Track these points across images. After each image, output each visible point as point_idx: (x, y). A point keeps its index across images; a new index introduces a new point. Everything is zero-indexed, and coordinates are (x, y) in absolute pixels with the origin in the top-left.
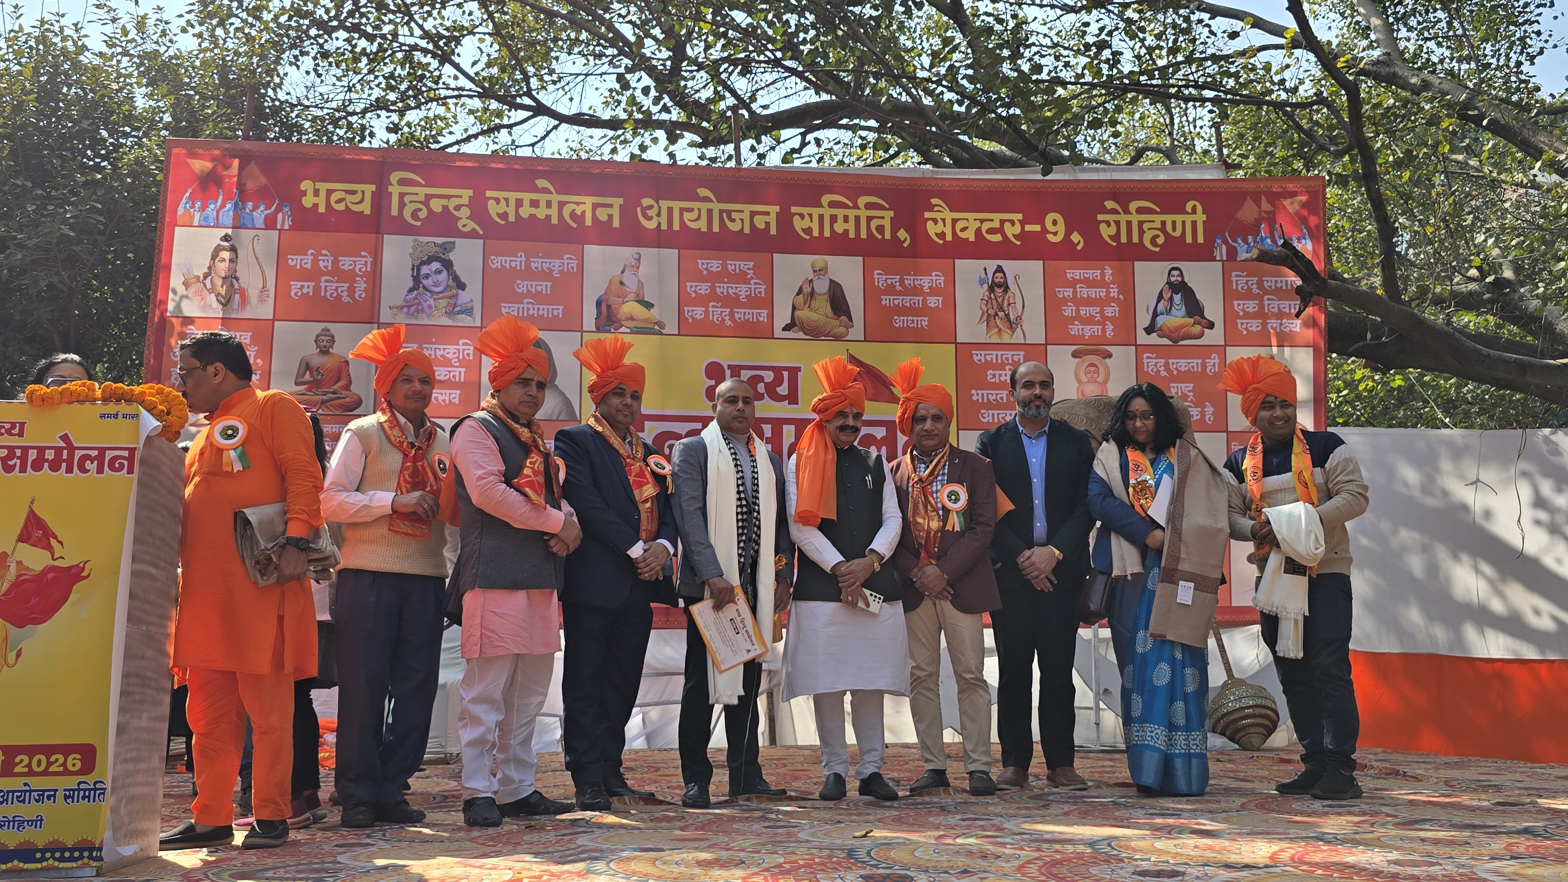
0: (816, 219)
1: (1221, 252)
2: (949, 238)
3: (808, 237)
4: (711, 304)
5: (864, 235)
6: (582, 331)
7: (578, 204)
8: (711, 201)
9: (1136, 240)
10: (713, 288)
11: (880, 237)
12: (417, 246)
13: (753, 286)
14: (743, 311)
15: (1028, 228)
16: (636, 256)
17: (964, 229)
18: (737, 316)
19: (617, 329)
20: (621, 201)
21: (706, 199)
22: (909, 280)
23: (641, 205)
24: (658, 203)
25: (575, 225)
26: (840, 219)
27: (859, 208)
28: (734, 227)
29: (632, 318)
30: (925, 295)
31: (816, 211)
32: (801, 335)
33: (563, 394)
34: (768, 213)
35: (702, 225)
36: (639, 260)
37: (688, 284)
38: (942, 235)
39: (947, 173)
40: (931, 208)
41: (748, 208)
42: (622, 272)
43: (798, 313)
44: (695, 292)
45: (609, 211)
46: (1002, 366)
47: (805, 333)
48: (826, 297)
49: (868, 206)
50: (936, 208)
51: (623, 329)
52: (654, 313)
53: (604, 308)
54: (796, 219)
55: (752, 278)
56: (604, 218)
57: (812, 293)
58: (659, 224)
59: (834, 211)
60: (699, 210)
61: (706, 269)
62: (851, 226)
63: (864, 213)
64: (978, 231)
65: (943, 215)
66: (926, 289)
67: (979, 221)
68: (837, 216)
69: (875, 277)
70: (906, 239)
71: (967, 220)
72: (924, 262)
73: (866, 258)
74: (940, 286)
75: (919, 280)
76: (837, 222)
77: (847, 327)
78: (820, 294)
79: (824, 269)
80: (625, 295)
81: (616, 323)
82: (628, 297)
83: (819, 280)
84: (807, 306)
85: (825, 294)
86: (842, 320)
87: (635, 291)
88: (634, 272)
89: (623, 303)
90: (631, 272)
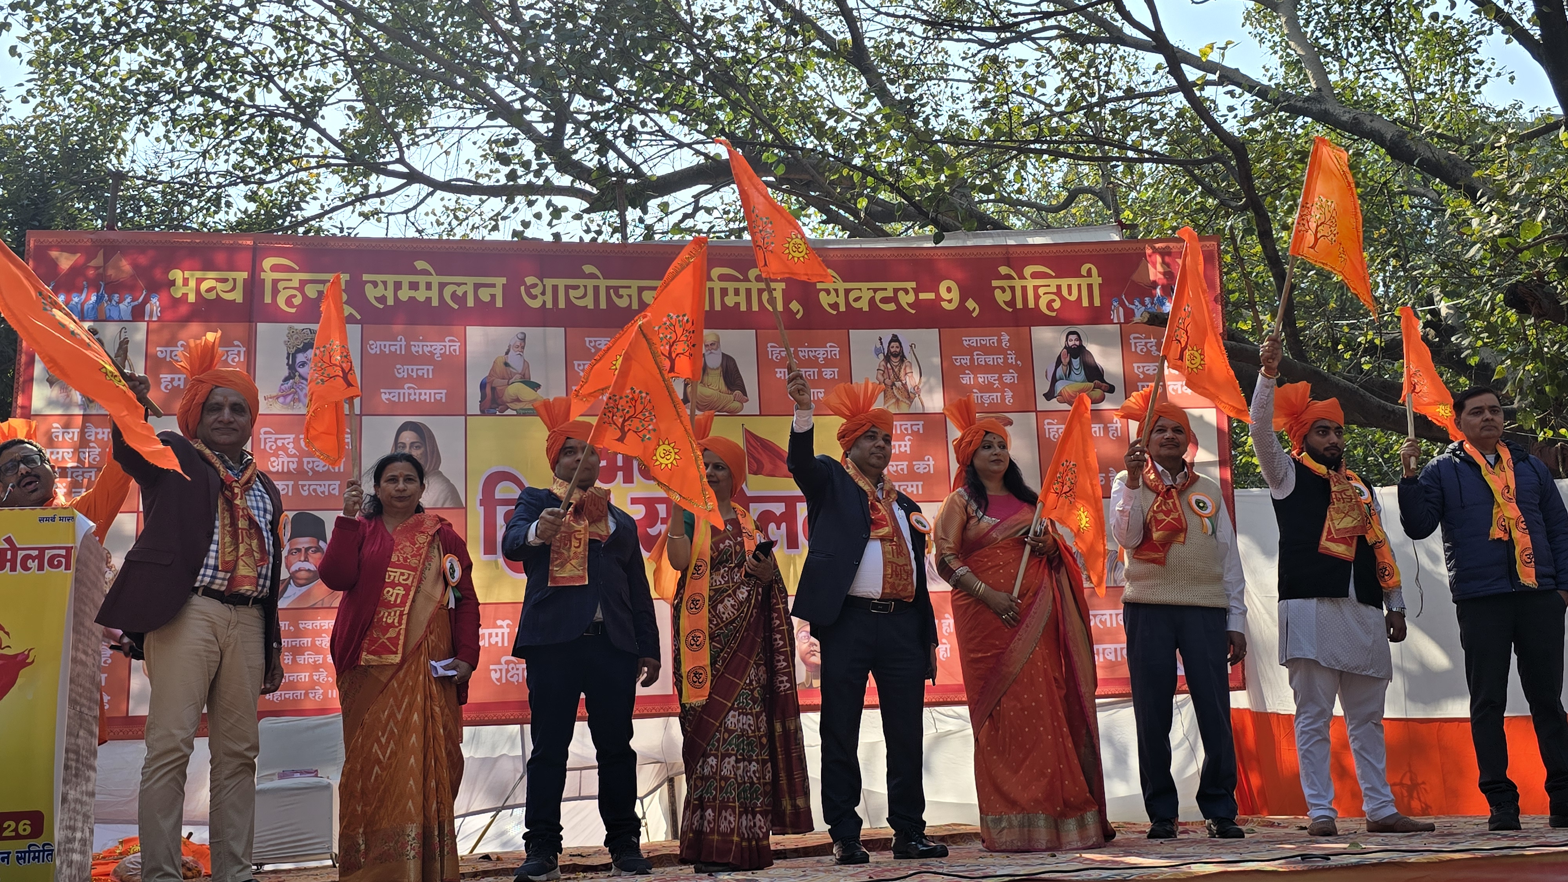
1: (1118, 314)
2: (842, 308)
5: (755, 308)
6: (466, 415)
7: (459, 285)
8: (598, 278)
9: (1031, 304)
11: (770, 309)
12: (292, 333)
15: (923, 296)
16: (520, 336)
17: (857, 299)
19: (502, 411)
20: (504, 280)
21: (592, 276)
22: (803, 352)
23: (524, 284)
24: (543, 282)
25: (456, 307)
26: (731, 292)
27: (750, 281)
28: (622, 303)
29: (518, 400)
30: (820, 367)
33: (447, 481)
35: (588, 302)
36: (524, 340)
37: (576, 363)
38: (835, 306)
39: (839, 243)
41: (635, 284)
42: (507, 353)
44: (582, 371)
45: (492, 291)
47: (699, 409)
48: (719, 372)
49: (759, 278)
51: (509, 412)
52: (541, 394)
53: (488, 390)
56: (486, 298)
57: (705, 368)
58: (544, 302)
59: (724, 284)
60: (585, 287)
61: (594, 347)
62: (742, 299)
63: (754, 286)
64: (872, 301)
65: (835, 286)
66: (821, 361)
67: (872, 291)
68: (727, 289)
69: (768, 349)
70: (798, 311)
71: (860, 290)
72: (818, 334)
73: (758, 331)
74: (835, 358)
75: (813, 352)
76: (727, 295)
77: (742, 402)
78: (714, 369)
79: (717, 344)
80: (511, 376)
81: (502, 405)
82: (514, 379)
83: (712, 355)
84: (700, 382)
85: (718, 369)
86: (736, 395)
87: (520, 372)
88: (519, 353)
89: (509, 385)
90: (516, 352)
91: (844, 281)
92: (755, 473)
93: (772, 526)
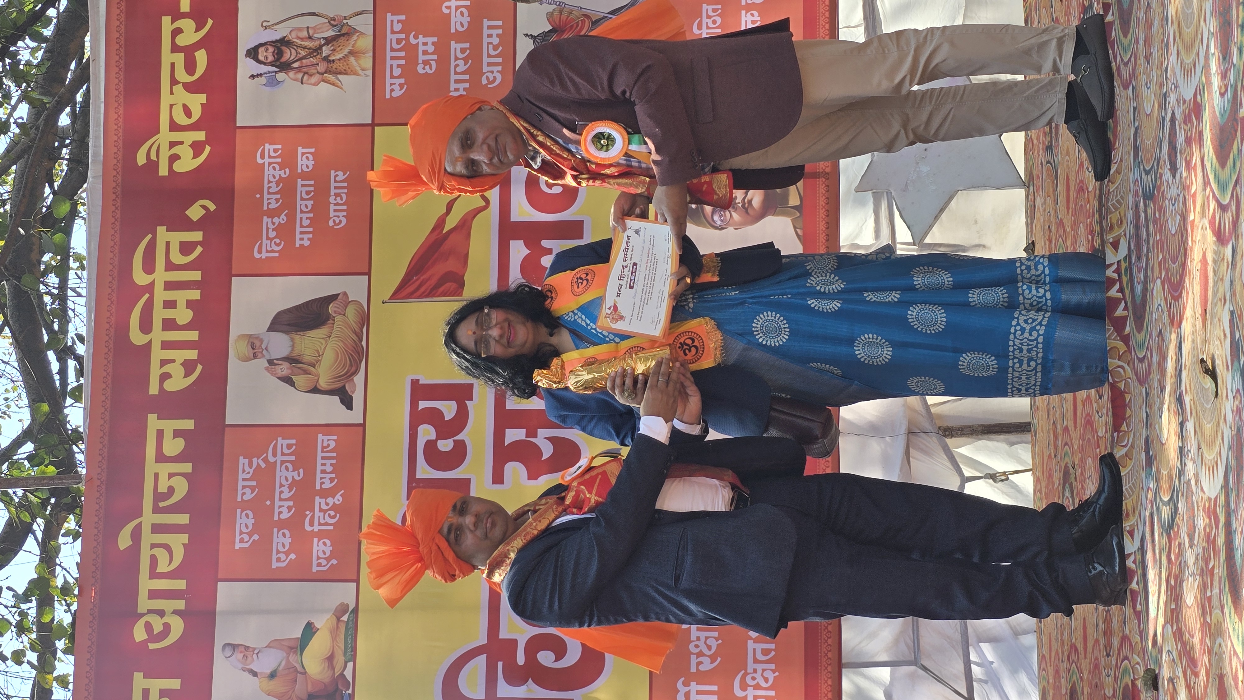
0: (169, 354)
2: (201, 136)
3: (199, 368)
4: (308, 528)
5: (196, 276)
8: (139, 527)
10: (282, 524)
11: (199, 249)
13: (279, 458)
14: (319, 475)
15: (185, 6)
16: (228, 652)
17: (188, 112)
18: (328, 485)
19: (347, 684)
20: (138, 677)
21: (136, 535)
22: (271, 201)
23: (145, 643)
24: (142, 615)
26: (170, 314)
27: (152, 284)
28: (181, 488)
29: (330, 659)
30: (294, 176)
31: (157, 354)
32: (359, 379)
34: (160, 433)
35: (178, 541)
36: (234, 647)
37: (275, 565)
38: (197, 148)
39: (97, 138)
40: (152, 165)
41: (151, 466)
42: (255, 674)
44: (287, 554)
45: (154, 695)
46: (411, 51)
47: (356, 372)
48: (297, 337)
49: (149, 267)
50: (153, 157)
51: (348, 675)
52: (321, 622)
54: (171, 386)
55: (265, 460)
57: (292, 360)
58: (175, 612)
59: (157, 324)
60: (153, 546)
61: (250, 535)
62: (182, 296)
63: (161, 275)
64: (190, 88)
65: (165, 145)
66: (285, 173)
67: (174, 87)
68: (164, 320)
69: (264, 257)
70: (203, 207)
71: (171, 106)
72: (241, 178)
73: (233, 273)
74: (280, 151)
75: (270, 185)
76: (174, 320)
77: (347, 303)
78: (293, 346)
79: (251, 340)
80: (291, 670)
81: (337, 685)
82: (296, 665)
83: (269, 349)
84: (312, 369)
85: (292, 340)
86: (335, 312)
87: (285, 654)
88: (255, 656)
89: (305, 673)
90: (253, 660)
92: (462, 285)
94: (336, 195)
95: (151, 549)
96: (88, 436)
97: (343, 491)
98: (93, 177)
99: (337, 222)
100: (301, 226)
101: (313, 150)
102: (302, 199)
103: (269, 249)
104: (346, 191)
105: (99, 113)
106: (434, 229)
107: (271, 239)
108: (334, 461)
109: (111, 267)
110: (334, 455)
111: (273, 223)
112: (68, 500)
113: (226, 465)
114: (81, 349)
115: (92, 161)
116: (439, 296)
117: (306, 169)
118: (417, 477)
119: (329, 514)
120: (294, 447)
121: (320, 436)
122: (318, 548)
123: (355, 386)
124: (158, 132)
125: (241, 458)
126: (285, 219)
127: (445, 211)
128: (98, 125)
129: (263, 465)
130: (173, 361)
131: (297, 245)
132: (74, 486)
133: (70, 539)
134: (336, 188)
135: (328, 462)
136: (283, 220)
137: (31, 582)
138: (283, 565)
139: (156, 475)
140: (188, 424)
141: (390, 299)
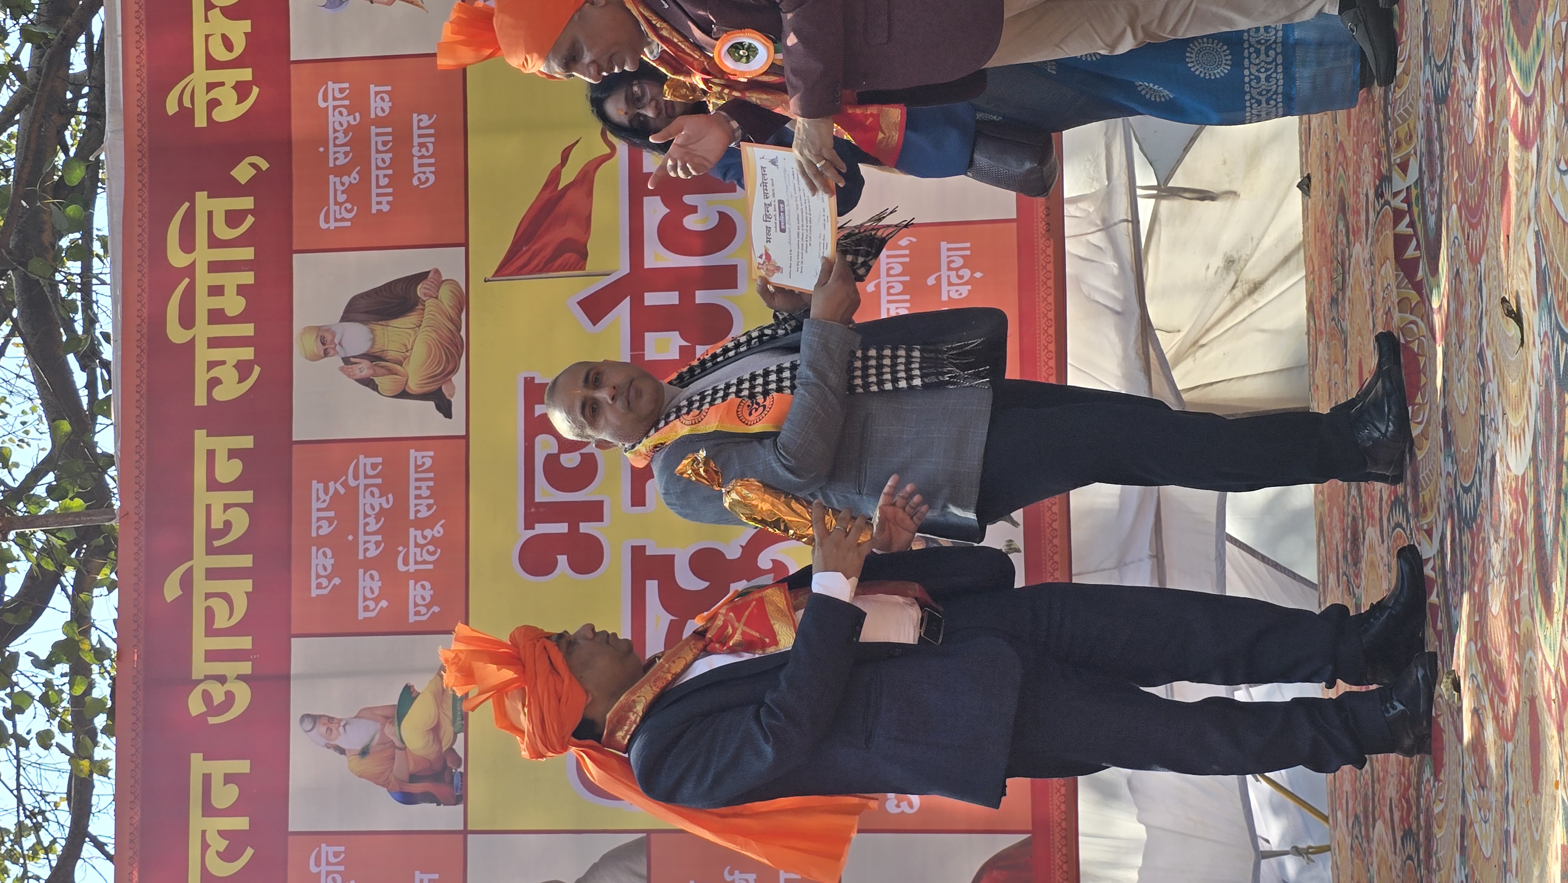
0: (218, 354)
2: (246, 74)
3: (257, 370)
4: (401, 568)
5: (247, 253)
6: (465, 832)
7: (205, 846)
8: (189, 572)
10: (368, 564)
11: (250, 220)
13: (362, 481)
14: (412, 501)
16: (308, 725)
17: (228, 44)
18: (424, 513)
19: (458, 761)
20: (196, 758)
21: (187, 582)
22: (338, 156)
23: (202, 717)
24: (199, 682)
25: (249, 852)
26: (216, 303)
27: (193, 265)
28: (241, 522)
29: (436, 730)
30: (367, 122)
31: (203, 355)
32: (458, 379)
33: (595, 868)
34: (211, 455)
35: (240, 589)
36: (315, 719)
37: (362, 615)
38: (242, 90)
39: (115, 80)
40: (186, 114)
41: (201, 496)
42: (342, 751)
43: (414, 386)
44: (377, 600)
45: (217, 781)
47: (455, 370)
48: (378, 328)
49: (187, 244)
50: (187, 103)
51: (459, 748)
52: (421, 684)
53: (417, 788)
54: (221, 394)
55: (345, 484)
56: (232, 792)
57: (373, 357)
58: (240, 677)
59: (201, 316)
60: (208, 596)
61: (329, 578)
62: (231, 280)
63: (203, 254)
64: (229, 13)
65: (201, 90)
66: (355, 119)
67: (209, 13)
68: (210, 312)
69: (332, 228)
70: (254, 165)
71: (207, 37)
72: (299, 126)
73: (295, 248)
74: (348, 91)
75: (336, 134)
76: (222, 311)
77: (440, 283)
78: (373, 340)
79: (321, 333)
80: (388, 745)
81: (445, 762)
82: (392, 738)
83: (344, 344)
84: (398, 367)
85: (372, 331)
86: (425, 295)
87: (378, 726)
88: (341, 729)
89: (404, 748)
90: (339, 734)
91: (191, 71)
92: (584, 255)
93: (692, 223)
94: (421, 145)
95: (206, 599)
96: (121, 460)
97: (443, 521)
98: (112, 132)
99: (423, 179)
100: (378, 187)
101: (389, 88)
102: (378, 151)
103: (338, 217)
104: (432, 139)
105: (116, 49)
106: (546, 186)
107: (341, 204)
108: (431, 483)
109: (140, 245)
110: (431, 475)
111: (343, 184)
112: (101, 541)
113: (294, 493)
114: (107, 352)
115: (110, 110)
116: (556, 270)
117: (381, 114)
118: (537, 500)
119: (428, 551)
120: (380, 467)
121: (412, 451)
122: (415, 593)
123: (454, 387)
124: (192, 72)
125: (314, 482)
126: (357, 177)
127: (559, 161)
128: (114, 64)
129: (342, 491)
130: (223, 363)
131: (374, 211)
132: (107, 524)
133: (104, 590)
134: (420, 136)
135: (424, 484)
136: (355, 179)
137: (57, 646)
138: (372, 614)
139: (208, 507)
140: (247, 442)
141: (493, 276)
